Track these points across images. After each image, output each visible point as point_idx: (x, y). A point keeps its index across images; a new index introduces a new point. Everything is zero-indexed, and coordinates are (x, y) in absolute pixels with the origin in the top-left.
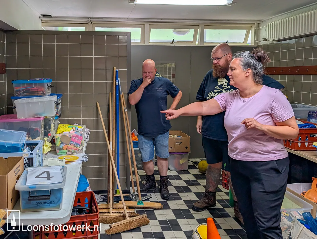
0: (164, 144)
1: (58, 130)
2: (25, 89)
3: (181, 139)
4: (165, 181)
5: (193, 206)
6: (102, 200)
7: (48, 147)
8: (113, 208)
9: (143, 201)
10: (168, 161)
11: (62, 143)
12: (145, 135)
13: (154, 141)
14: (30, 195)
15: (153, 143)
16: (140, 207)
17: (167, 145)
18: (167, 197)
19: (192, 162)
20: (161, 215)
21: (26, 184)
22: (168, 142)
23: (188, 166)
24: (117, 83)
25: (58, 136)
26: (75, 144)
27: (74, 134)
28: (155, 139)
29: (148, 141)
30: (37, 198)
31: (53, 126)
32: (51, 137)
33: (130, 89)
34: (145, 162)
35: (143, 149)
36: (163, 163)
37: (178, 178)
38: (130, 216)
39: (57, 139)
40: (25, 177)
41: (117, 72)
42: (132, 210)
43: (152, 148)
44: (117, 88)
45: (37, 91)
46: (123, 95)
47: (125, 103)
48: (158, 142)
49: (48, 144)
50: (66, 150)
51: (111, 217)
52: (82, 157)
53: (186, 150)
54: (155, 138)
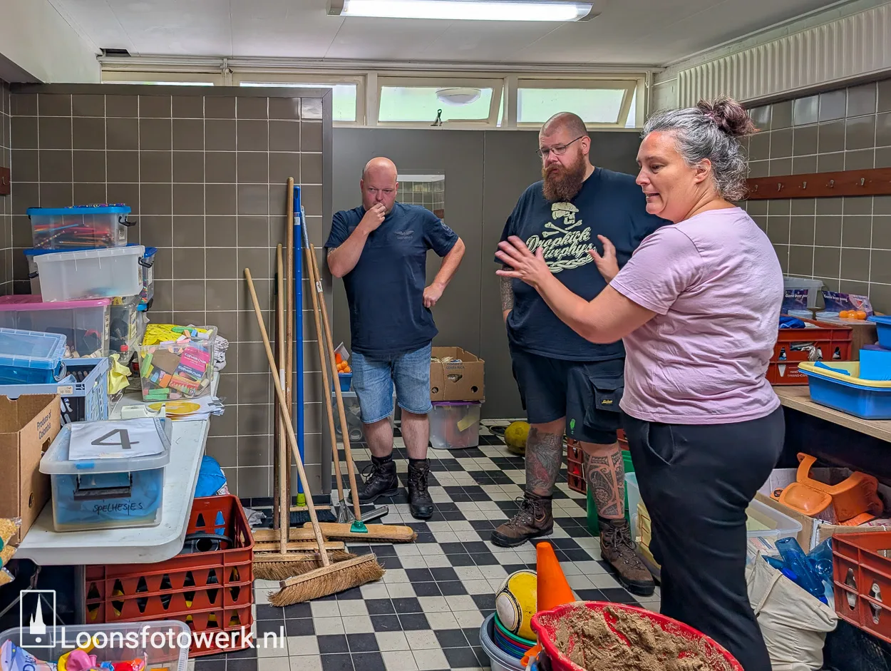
0: (419, 378)
1: (145, 338)
2: (62, 230)
3: (459, 365)
4: (421, 472)
5: (495, 533)
6: (259, 522)
7: (121, 377)
8: (289, 541)
9: (366, 522)
10: (429, 420)
11: (156, 370)
12: (369, 352)
13: (392, 370)
14: (78, 485)
15: (390, 375)
16: (359, 538)
17: (425, 379)
18: (425, 513)
19: (488, 427)
20: (413, 556)
21: (67, 459)
22: (428, 372)
23: (480, 436)
24: (298, 219)
25: (146, 353)
26: (191, 372)
27: (188, 346)
28: (394, 363)
29: (376, 370)
30: (97, 493)
31: (132, 327)
32: (128, 356)
33: (330, 237)
34: (370, 422)
35: (362, 389)
36: (416, 426)
37: (453, 466)
38: (332, 558)
39: (143, 359)
40: (65, 444)
41: (296, 190)
42: (339, 545)
43: (388, 387)
44: (298, 231)
45: (93, 236)
46: (313, 251)
47: (316, 269)
48: (403, 372)
49: (122, 370)
50: (168, 387)
51: (284, 562)
52: (210, 405)
53: (473, 396)
54: (395, 361)
